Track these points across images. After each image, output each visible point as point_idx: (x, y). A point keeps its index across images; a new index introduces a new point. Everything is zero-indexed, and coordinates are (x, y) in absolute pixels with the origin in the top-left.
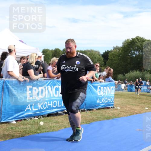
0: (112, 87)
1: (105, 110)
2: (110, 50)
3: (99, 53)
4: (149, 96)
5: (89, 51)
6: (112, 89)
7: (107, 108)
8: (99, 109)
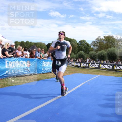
0: (51, 62)
1: (47, 74)
2: (50, 43)
3: (45, 44)
4: (69, 67)
5: (39, 43)
6: (51, 63)
7: (48, 73)
8: (44, 73)
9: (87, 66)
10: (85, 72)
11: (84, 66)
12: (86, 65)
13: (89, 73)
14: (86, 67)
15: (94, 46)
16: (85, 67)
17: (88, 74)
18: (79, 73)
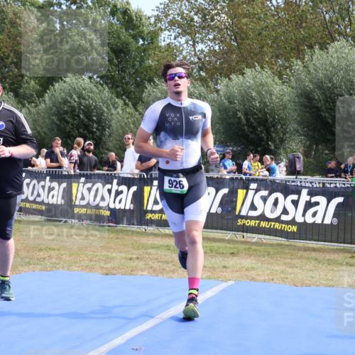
9: (129, 206)
10: (111, 259)
11: (97, 207)
12: (118, 193)
13: (141, 264)
14: (116, 216)
15: (187, 28)
16: (113, 211)
17: (132, 271)
18: (54, 267)
